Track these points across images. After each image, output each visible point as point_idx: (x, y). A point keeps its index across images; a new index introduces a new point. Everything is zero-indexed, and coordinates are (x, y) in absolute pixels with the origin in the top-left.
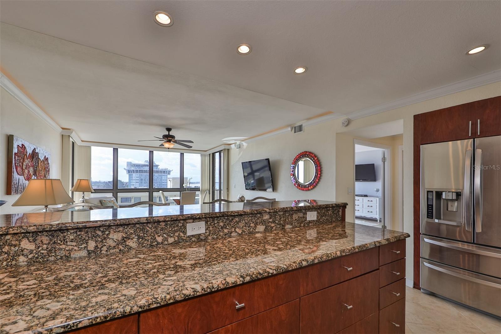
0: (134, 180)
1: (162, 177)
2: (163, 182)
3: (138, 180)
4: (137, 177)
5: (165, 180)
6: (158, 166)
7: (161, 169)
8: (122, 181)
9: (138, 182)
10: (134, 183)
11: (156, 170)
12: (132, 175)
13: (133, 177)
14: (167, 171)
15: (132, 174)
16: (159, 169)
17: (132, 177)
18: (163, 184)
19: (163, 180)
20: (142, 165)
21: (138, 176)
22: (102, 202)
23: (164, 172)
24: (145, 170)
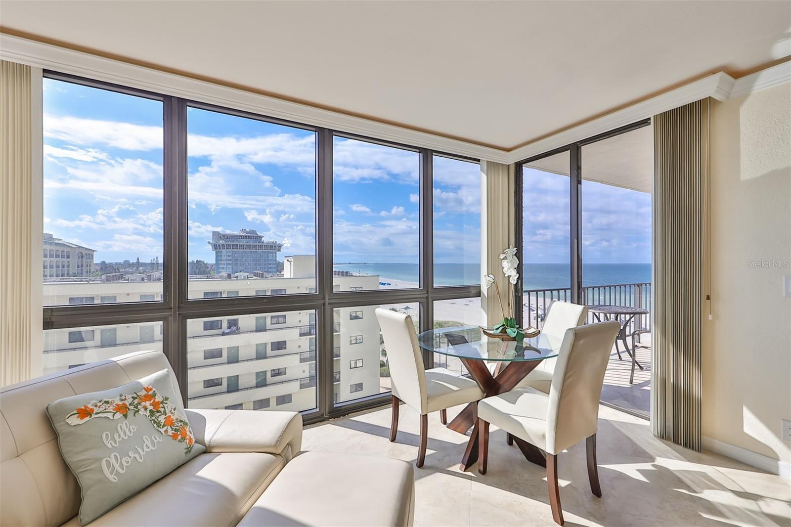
0: (224, 260)
1: (268, 256)
2: (270, 264)
3: (230, 260)
4: (229, 256)
5: (273, 260)
6: (261, 237)
7: (267, 243)
8: (205, 262)
9: (230, 264)
10: (224, 264)
11: (259, 244)
12: (221, 252)
13: (223, 256)
14: (275, 246)
15: (220, 250)
16: (263, 242)
17: (221, 256)
18: (270, 266)
19: (271, 260)
20: (237, 236)
21: (231, 254)
22: (59, 427)
23: (271, 247)
24: (241, 244)
